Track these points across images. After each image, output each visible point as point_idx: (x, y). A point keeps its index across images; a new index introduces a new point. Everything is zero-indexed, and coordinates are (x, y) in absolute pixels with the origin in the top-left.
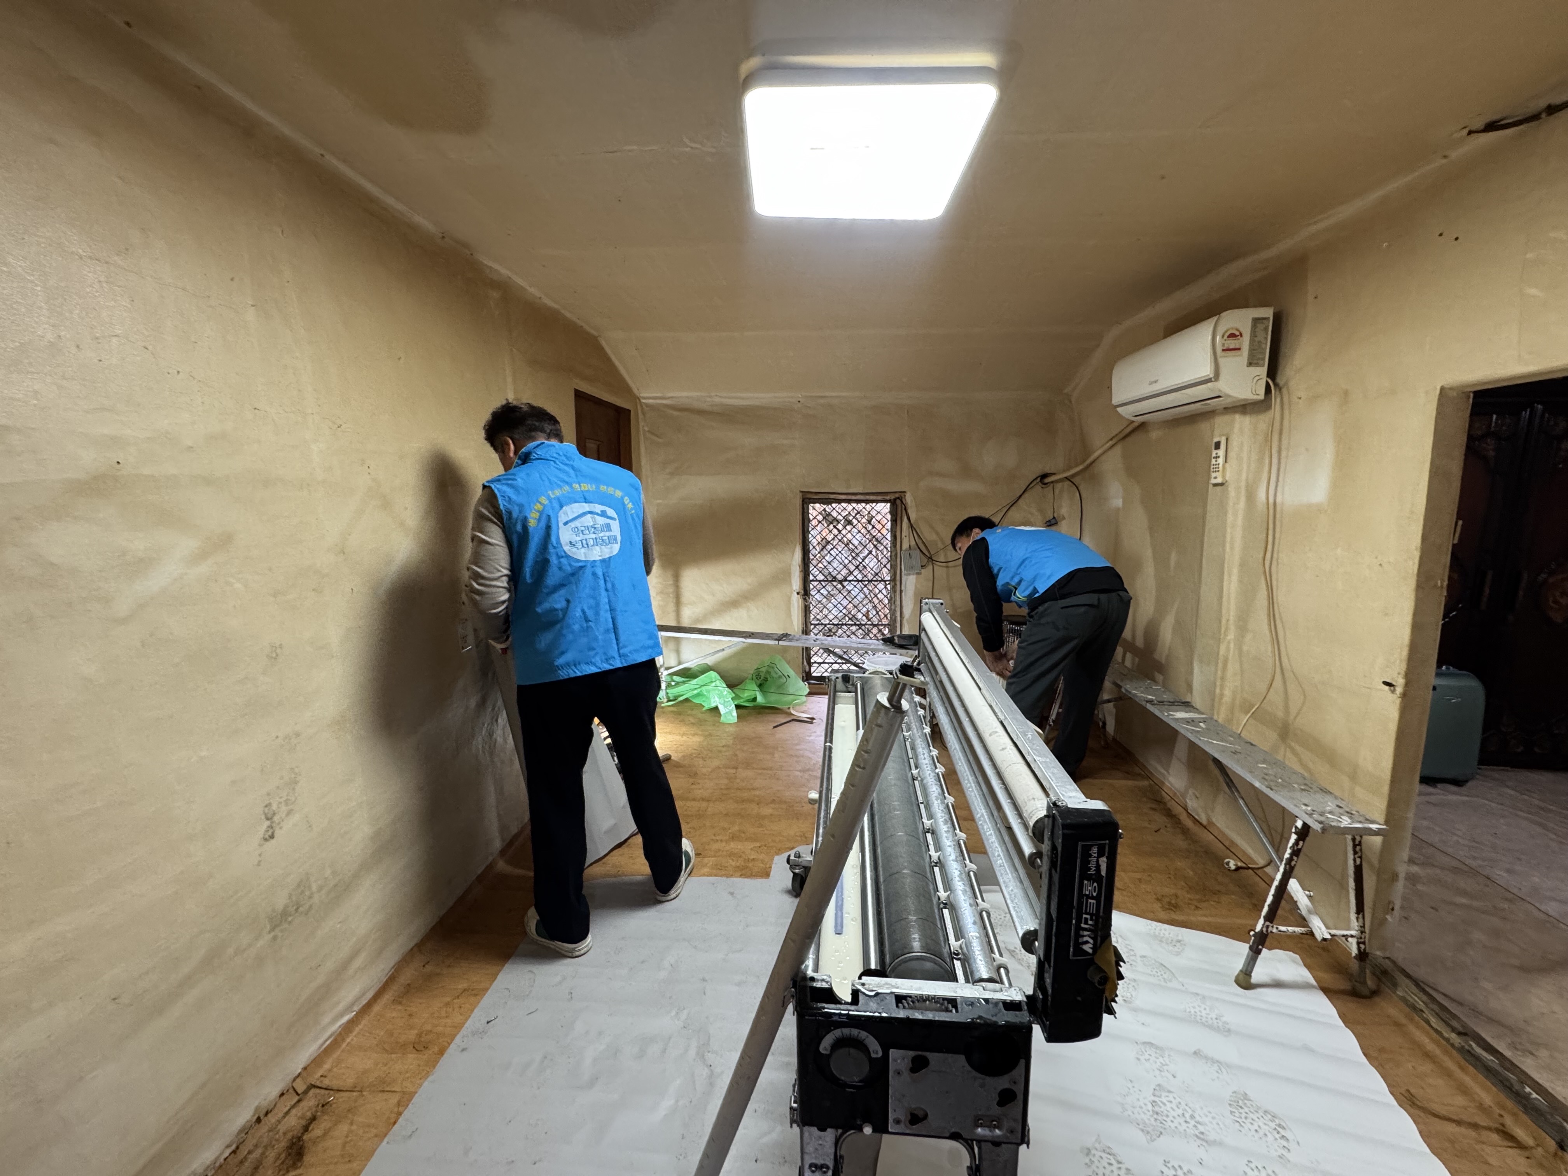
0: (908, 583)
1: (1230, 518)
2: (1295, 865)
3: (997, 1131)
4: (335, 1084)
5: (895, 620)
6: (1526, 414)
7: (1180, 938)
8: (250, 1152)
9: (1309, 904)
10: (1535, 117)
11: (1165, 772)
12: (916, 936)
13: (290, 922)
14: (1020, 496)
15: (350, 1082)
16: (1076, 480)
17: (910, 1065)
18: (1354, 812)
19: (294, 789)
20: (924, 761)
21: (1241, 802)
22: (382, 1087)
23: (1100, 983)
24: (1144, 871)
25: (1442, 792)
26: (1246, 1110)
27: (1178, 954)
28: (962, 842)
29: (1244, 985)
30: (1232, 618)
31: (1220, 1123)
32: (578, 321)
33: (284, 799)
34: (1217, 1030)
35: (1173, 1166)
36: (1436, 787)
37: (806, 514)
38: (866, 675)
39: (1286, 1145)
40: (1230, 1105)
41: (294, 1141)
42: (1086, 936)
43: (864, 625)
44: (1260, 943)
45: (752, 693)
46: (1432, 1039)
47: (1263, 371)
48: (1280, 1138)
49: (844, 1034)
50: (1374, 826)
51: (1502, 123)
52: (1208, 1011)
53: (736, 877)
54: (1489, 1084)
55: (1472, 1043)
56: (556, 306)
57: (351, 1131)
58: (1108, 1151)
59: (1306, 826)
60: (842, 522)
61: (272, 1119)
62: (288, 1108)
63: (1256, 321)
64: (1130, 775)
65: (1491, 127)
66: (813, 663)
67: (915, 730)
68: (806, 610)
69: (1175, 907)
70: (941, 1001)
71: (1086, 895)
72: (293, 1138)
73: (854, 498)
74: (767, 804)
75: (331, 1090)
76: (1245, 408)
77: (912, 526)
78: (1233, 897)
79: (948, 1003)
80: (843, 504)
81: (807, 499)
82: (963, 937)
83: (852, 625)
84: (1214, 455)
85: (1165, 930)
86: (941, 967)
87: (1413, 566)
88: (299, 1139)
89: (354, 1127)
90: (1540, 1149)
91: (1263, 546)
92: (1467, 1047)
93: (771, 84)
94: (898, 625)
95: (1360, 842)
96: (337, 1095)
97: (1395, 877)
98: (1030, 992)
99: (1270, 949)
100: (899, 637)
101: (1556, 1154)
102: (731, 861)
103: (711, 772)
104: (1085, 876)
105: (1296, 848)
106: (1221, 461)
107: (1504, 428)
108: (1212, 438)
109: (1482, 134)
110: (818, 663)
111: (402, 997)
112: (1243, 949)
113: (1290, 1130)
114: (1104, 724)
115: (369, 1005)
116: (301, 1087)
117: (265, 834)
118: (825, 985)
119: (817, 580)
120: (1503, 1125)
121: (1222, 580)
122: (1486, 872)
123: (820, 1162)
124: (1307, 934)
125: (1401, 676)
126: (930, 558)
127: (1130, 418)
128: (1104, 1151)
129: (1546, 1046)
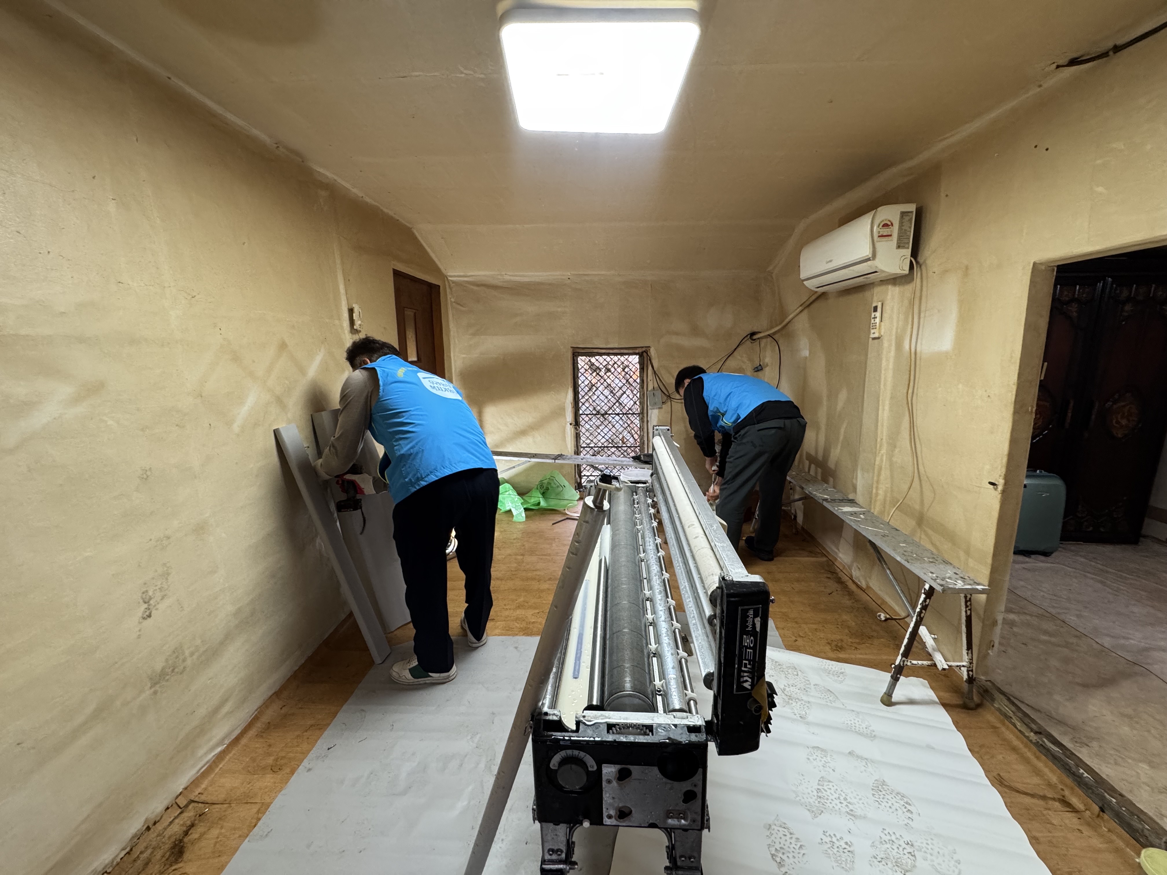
0: (653, 415)
1: (884, 363)
2: (923, 616)
3: (683, 821)
4: (209, 800)
5: (643, 443)
6: (1100, 285)
7: (843, 670)
8: (142, 853)
9: (934, 644)
10: (1104, 55)
11: (837, 551)
12: (628, 679)
13: (168, 680)
14: (735, 349)
15: (221, 797)
16: (775, 337)
17: (618, 775)
18: (966, 577)
19: (167, 579)
20: (649, 547)
21: (888, 572)
22: (246, 800)
23: (756, 711)
24: (820, 623)
25: (1034, 561)
26: (884, 792)
27: (841, 682)
28: (672, 607)
29: (887, 703)
30: (884, 438)
31: (865, 803)
32: (394, 216)
33: (159, 586)
34: (866, 736)
35: (830, 835)
36: (1030, 557)
37: (575, 364)
39: (910, 817)
40: (873, 789)
41: (177, 842)
42: (745, 676)
43: (620, 447)
44: (898, 672)
45: (536, 499)
46: (1017, 737)
47: (908, 252)
48: (907, 811)
49: (568, 754)
50: (979, 587)
51: (1081, 59)
52: (860, 723)
53: (520, 636)
54: (1055, 768)
55: (1045, 740)
56: (376, 204)
57: (220, 834)
58: (783, 825)
59: (931, 588)
60: (603, 370)
61: (160, 827)
62: (172, 819)
63: (903, 214)
64: (812, 553)
65: (1073, 62)
66: (583, 476)
67: (645, 524)
68: (577, 437)
69: (840, 649)
70: (641, 727)
71: (745, 646)
72: (176, 840)
73: (611, 351)
74: (545, 581)
75: (207, 803)
76: (895, 280)
77: (655, 373)
78: (882, 640)
79: (646, 729)
80: (603, 357)
81: (576, 353)
82: (664, 678)
83: (612, 447)
84: (873, 316)
85: (832, 665)
86: (644, 701)
87: (1011, 397)
88: (181, 841)
89: (223, 831)
90: (1087, 812)
91: (907, 383)
92: (1041, 742)
93: (521, 21)
94: (646, 447)
95: (970, 599)
96: (211, 807)
97: (995, 623)
98: (709, 717)
99: (907, 676)
100: (644, 455)
101: (1098, 816)
102: (516, 624)
103: (505, 558)
104: (744, 632)
105: (924, 604)
106: (878, 320)
107: (1084, 295)
108: (872, 304)
109: (1065, 68)
110: (587, 476)
111: (264, 732)
112: (887, 677)
113: (915, 806)
114: (795, 517)
115: (237, 739)
116: (182, 802)
117: (143, 614)
118: (555, 718)
119: (585, 414)
120: (1064, 796)
121: (878, 410)
122: (1062, 617)
123: (556, 848)
124: (931, 666)
125: (1002, 477)
126: (669, 397)
127: (813, 289)
128: (781, 826)
129: (1098, 739)
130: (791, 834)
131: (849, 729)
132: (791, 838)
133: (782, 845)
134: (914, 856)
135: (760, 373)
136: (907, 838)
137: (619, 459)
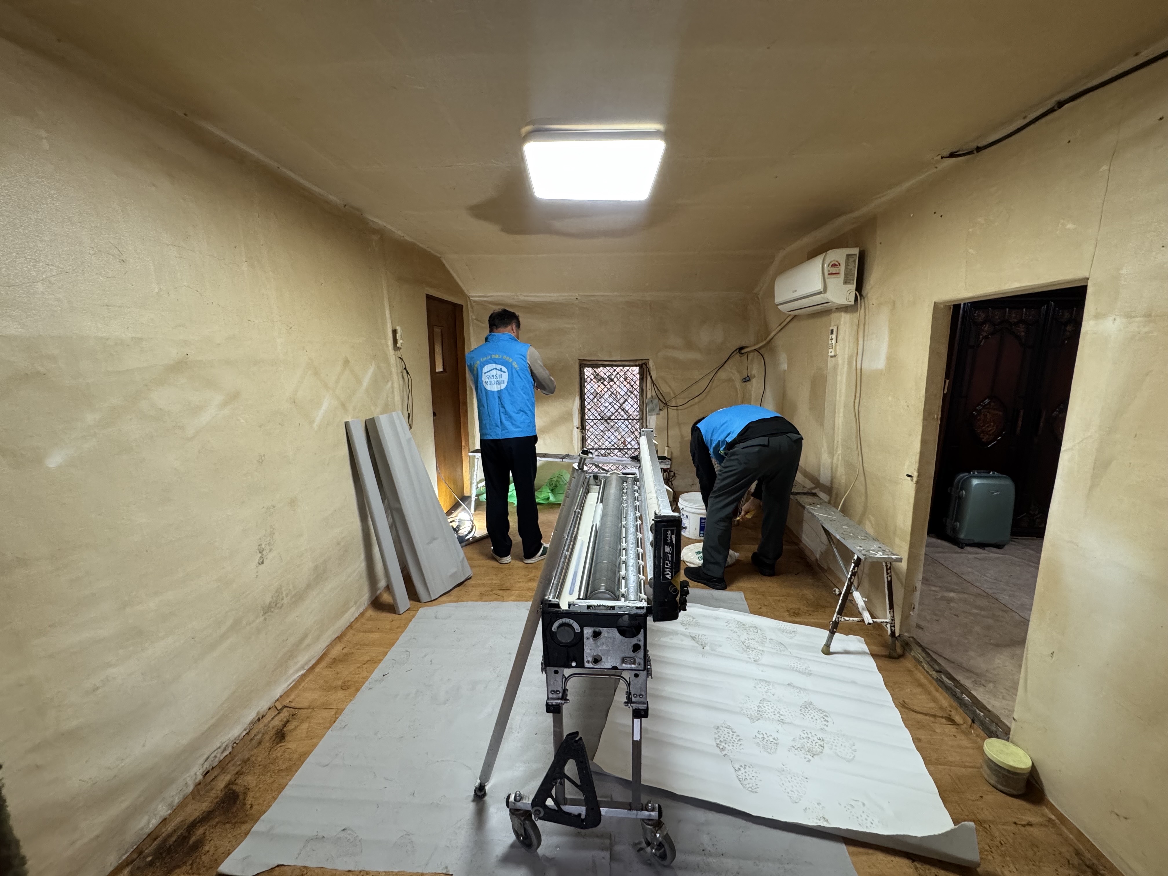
0: (651, 421)
1: (839, 378)
2: (854, 580)
3: (633, 665)
4: (297, 706)
6: (1044, 308)
7: (795, 630)
8: (255, 735)
9: (864, 605)
10: (971, 152)
12: (605, 587)
13: (273, 612)
14: (726, 362)
15: (306, 704)
16: (762, 351)
17: (593, 635)
18: (886, 550)
19: (273, 537)
22: (326, 706)
23: (674, 592)
24: (783, 596)
25: (988, 552)
26: (809, 709)
27: (792, 638)
29: (826, 653)
30: (840, 440)
31: (793, 715)
32: (427, 249)
33: (268, 542)
34: (804, 673)
35: (762, 733)
36: (984, 549)
37: (582, 375)
38: (608, 475)
39: (826, 724)
40: (801, 707)
41: (279, 731)
42: (667, 571)
43: (622, 449)
44: (835, 628)
46: (925, 676)
47: (853, 287)
48: (824, 721)
49: (563, 622)
50: (896, 557)
51: (958, 153)
52: (801, 665)
54: (947, 695)
55: (943, 676)
56: (413, 240)
57: (310, 726)
59: (859, 559)
60: (607, 380)
61: (266, 720)
62: (273, 716)
63: (848, 256)
65: (952, 155)
68: (584, 440)
69: (797, 615)
70: (609, 607)
71: (666, 552)
72: (278, 729)
73: (614, 363)
75: (296, 708)
76: (845, 309)
77: (653, 383)
79: (612, 608)
80: (608, 368)
81: (583, 365)
83: (614, 449)
84: (830, 338)
85: (787, 626)
86: (612, 596)
87: (921, 406)
88: (282, 730)
90: (964, 724)
91: (855, 394)
92: (939, 678)
95: (890, 567)
96: (299, 711)
97: (914, 589)
99: (841, 632)
101: (971, 726)
104: (665, 543)
105: (853, 572)
106: (834, 341)
108: (830, 327)
109: (948, 158)
111: (332, 665)
112: (826, 633)
113: (831, 717)
115: (313, 668)
116: (279, 706)
117: (259, 561)
118: (556, 604)
119: (590, 419)
120: (950, 715)
121: (835, 418)
122: (997, 596)
123: (555, 690)
124: (860, 621)
125: (916, 471)
126: (666, 404)
127: (785, 312)
128: (726, 728)
129: (994, 682)
130: (733, 732)
131: (792, 669)
132: (733, 735)
133: (725, 739)
134: (823, 747)
135: (747, 383)
136: (819, 736)
137: (623, 459)
